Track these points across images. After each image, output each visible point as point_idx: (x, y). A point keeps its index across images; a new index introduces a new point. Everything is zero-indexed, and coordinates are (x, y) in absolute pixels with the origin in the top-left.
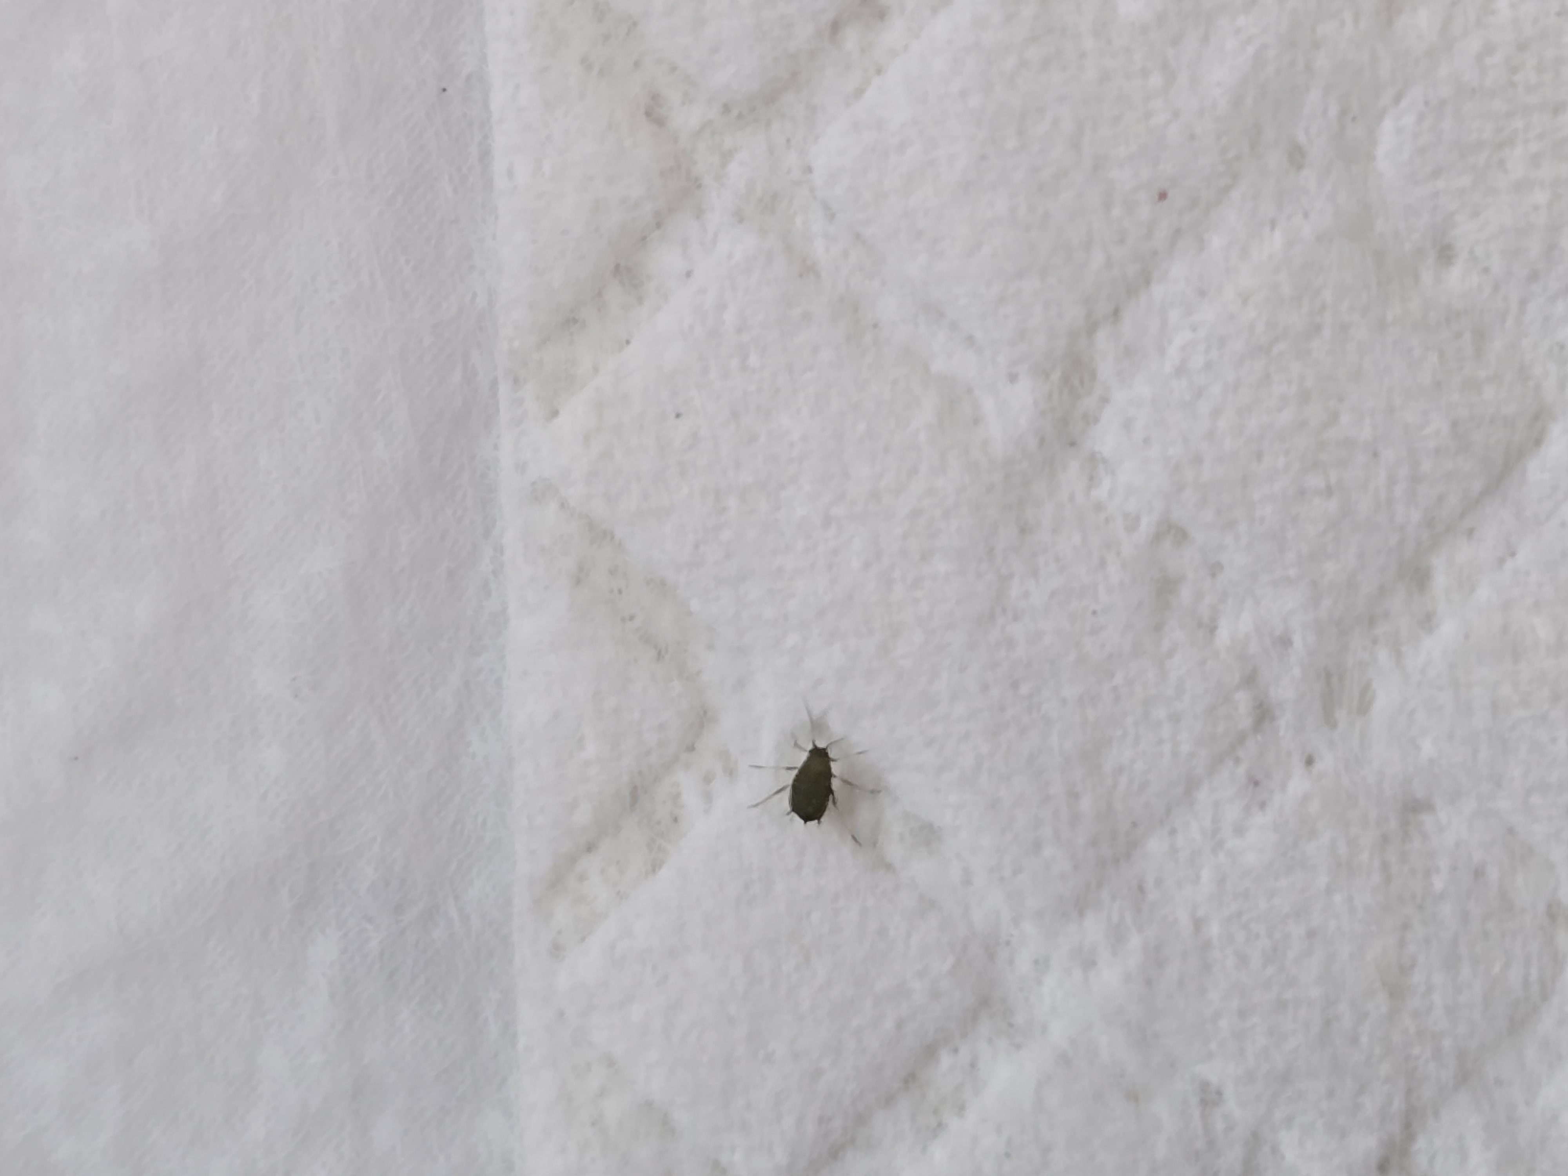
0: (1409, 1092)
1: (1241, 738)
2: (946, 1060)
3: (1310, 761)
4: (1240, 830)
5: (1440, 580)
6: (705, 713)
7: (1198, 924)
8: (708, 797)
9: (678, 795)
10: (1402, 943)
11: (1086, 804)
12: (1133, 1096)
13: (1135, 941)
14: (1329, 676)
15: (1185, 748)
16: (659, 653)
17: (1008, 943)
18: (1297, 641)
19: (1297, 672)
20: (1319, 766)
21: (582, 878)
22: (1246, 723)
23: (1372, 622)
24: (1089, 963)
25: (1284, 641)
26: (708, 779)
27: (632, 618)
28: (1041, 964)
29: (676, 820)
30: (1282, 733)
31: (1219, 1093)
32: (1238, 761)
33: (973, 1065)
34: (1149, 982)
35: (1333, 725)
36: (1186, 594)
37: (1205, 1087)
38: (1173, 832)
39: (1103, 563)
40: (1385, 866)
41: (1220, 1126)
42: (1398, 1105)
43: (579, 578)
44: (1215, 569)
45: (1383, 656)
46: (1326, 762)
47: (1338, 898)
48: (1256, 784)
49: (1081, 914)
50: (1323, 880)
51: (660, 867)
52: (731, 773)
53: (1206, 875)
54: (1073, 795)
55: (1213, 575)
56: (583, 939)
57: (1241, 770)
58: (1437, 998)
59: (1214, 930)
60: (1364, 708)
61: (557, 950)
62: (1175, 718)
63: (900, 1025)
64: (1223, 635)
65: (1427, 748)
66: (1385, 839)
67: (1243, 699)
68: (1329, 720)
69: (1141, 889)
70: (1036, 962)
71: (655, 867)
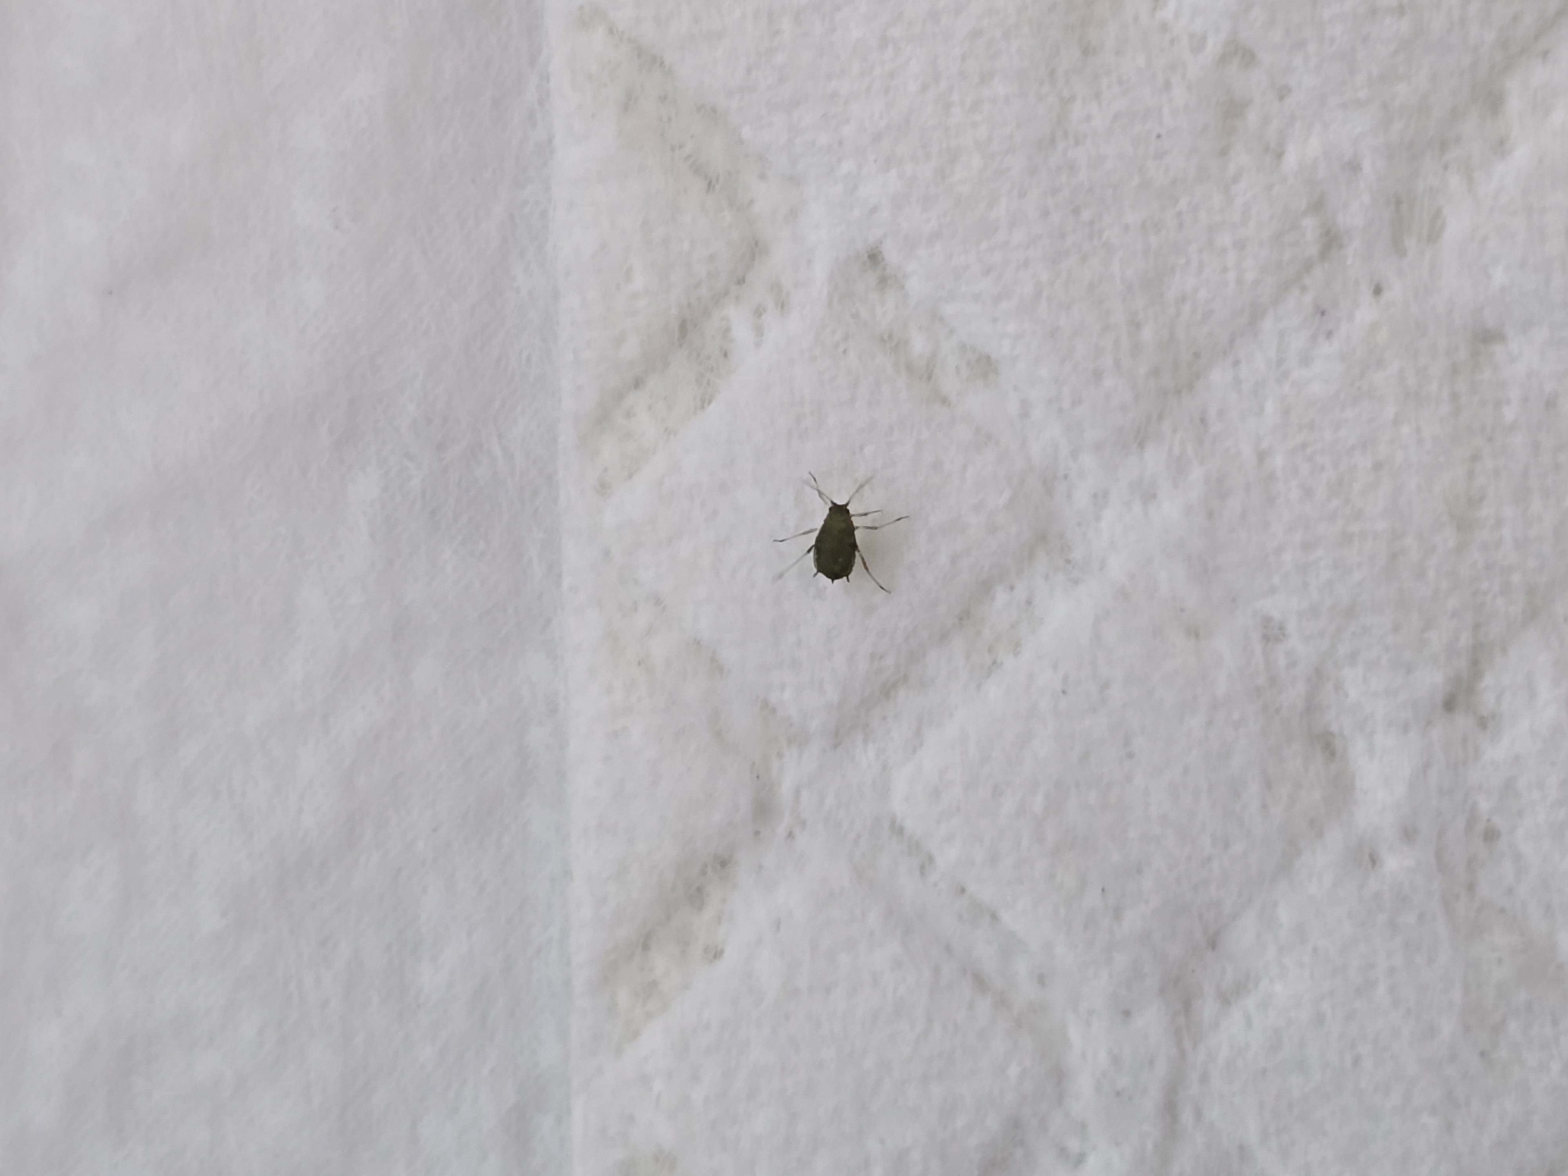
0: (1476, 627)
1: (1308, 266)
2: (1001, 596)
3: (1378, 291)
4: (1306, 360)
5: (1514, 104)
6: (756, 243)
7: (1262, 456)
8: (759, 331)
9: (728, 330)
10: (1471, 474)
11: (1147, 334)
12: (1194, 632)
13: (1197, 474)
14: (1398, 203)
15: (1250, 277)
16: (710, 184)
17: (1066, 477)
18: (1367, 166)
19: (1366, 198)
20: (1386, 296)
21: (629, 415)
22: (1313, 250)
23: (1443, 146)
24: (1150, 496)
25: (1354, 167)
26: (759, 312)
27: (681, 147)
28: (1100, 498)
29: (725, 355)
30: (1349, 261)
31: (1282, 628)
32: (1304, 289)
33: (1029, 602)
34: (1210, 515)
35: (1401, 252)
36: (1252, 117)
37: (1267, 621)
38: (1236, 363)
39: (1167, 85)
40: (1454, 397)
41: (1282, 662)
42: (1465, 640)
43: (628, 104)
44: (1283, 93)
45: (1455, 181)
46: (1396, 291)
47: (1405, 430)
48: (1323, 313)
49: (1141, 445)
50: (1390, 411)
51: (710, 402)
52: (783, 306)
53: (1270, 407)
54: (1136, 325)
55: (1281, 98)
56: (630, 477)
57: (1308, 298)
58: (1506, 532)
59: (1278, 461)
60: (1434, 235)
61: (603, 488)
62: (1241, 246)
63: (955, 559)
64: (1291, 160)
65: (1499, 276)
66: (1454, 370)
67: (1310, 224)
68: (1397, 247)
69: (1203, 420)
70: (1095, 496)
71: (704, 402)
